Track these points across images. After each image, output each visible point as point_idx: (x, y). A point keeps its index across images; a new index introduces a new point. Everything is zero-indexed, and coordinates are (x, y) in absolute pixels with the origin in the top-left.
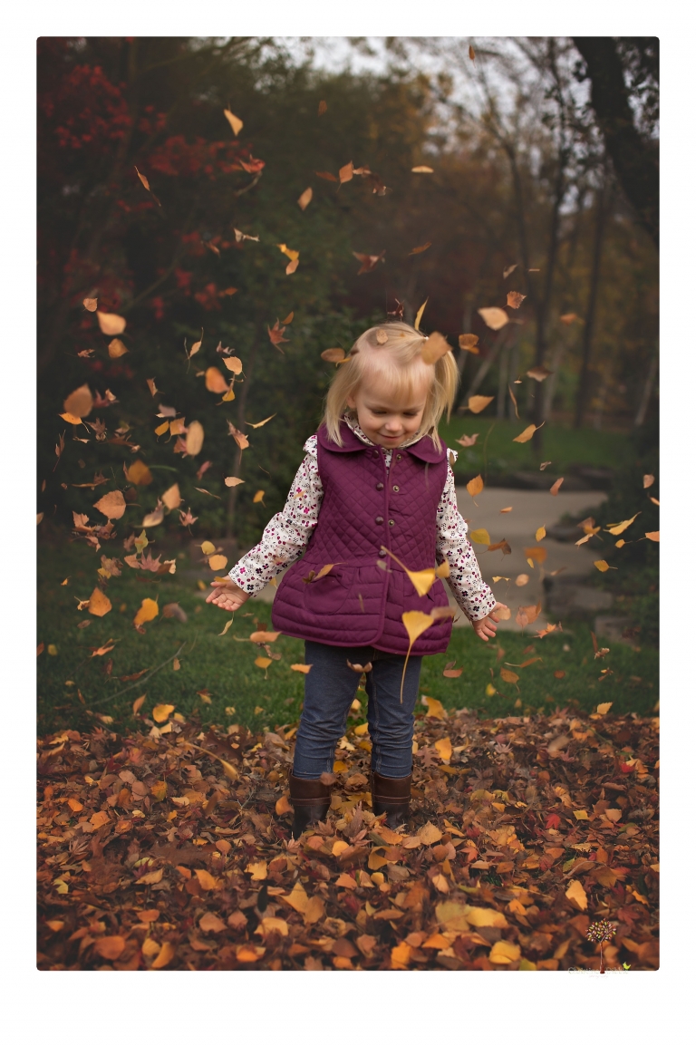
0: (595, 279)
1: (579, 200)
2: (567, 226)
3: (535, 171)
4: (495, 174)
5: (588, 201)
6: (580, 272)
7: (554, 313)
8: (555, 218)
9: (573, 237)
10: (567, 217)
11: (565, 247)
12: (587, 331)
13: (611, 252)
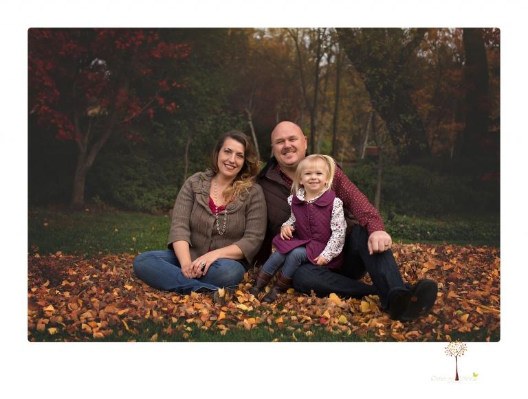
0: (337, 96)
1: (328, 59)
2: (324, 71)
3: (307, 46)
4: (288, 47)
5: (333, 60)
6: (330, 93)
7: (319, 114)
8: (318, 69)
9: (326, 77)
10: (322, 67)
11: (323, 82)
12: (335, 122)
13: (344, 83)
